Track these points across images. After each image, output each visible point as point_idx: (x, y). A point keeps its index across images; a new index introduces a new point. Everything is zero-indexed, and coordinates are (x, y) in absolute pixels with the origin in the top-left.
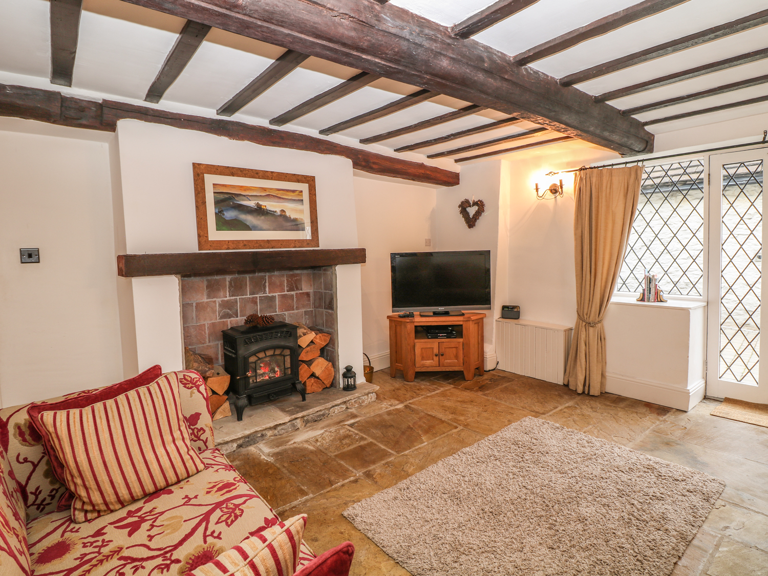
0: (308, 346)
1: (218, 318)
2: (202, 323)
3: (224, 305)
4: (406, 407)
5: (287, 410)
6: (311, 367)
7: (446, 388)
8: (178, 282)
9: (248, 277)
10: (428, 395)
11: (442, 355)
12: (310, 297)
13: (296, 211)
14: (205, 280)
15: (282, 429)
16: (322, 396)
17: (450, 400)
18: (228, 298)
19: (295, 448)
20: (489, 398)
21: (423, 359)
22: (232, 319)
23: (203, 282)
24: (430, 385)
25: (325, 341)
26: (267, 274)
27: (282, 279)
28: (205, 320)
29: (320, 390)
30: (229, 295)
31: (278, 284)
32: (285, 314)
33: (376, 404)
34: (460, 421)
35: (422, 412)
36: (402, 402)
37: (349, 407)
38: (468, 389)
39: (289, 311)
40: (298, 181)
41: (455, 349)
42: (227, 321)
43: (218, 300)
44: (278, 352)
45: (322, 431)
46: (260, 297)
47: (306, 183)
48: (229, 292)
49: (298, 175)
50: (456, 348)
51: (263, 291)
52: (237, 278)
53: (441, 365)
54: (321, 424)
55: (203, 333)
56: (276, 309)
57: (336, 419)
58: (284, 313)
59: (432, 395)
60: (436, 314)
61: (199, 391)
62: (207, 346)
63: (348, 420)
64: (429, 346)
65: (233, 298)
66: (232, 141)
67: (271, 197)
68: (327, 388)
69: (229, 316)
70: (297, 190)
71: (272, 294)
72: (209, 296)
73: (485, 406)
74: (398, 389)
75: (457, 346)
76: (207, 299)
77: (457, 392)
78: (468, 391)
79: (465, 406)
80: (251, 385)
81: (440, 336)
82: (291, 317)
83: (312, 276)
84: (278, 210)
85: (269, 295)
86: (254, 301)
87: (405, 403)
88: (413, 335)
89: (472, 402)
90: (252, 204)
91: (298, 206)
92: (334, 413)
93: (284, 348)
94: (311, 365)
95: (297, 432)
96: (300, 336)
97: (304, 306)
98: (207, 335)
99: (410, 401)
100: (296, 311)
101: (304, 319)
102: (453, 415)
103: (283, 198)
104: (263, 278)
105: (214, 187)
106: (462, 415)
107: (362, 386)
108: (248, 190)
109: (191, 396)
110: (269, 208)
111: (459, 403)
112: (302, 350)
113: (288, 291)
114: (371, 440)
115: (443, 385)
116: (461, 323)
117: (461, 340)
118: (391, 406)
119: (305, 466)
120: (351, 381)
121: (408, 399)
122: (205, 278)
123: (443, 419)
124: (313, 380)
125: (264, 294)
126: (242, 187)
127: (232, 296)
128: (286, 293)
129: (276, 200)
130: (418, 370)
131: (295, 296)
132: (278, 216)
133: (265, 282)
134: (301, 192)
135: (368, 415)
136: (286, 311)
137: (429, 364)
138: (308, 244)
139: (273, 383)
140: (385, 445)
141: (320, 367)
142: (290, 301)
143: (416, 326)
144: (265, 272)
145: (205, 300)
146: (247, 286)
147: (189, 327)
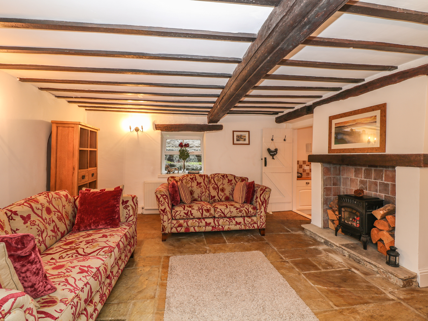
1: (358, 188)
2: (352, 188)
3: (361, 182)
8: (321, 166)
9: (373, 169)
14: (354, 168)
18: (363, 179)
30: (364, 177)
31: (391, 176)
32: (395, 198)
40: (373, 110)
43: (359, 179)
46: (379, 182)
47: (379, 110)
48: (364, 176)
49: (374, 106)
51: (381, 179)
52: (368, 169)
58: (394, 196)
67: (358, 124)
70: (373, 116)
71: (387, 182)
72: (355, 176)
85: (385, 182)
86: (376, 184)
90: (349, 130)
103: (365, 123)
104: (382, 171)
105: (335, 125)
122: (354, 167)
125: (381, 181)
126: (345, 122)
127: (365, 178)
129: (361, 125)
133: (383, 174)
134: (376, 116)
144: (383, 168)
145: (353, 177)
146: (372, 174)
147: (347, 188)
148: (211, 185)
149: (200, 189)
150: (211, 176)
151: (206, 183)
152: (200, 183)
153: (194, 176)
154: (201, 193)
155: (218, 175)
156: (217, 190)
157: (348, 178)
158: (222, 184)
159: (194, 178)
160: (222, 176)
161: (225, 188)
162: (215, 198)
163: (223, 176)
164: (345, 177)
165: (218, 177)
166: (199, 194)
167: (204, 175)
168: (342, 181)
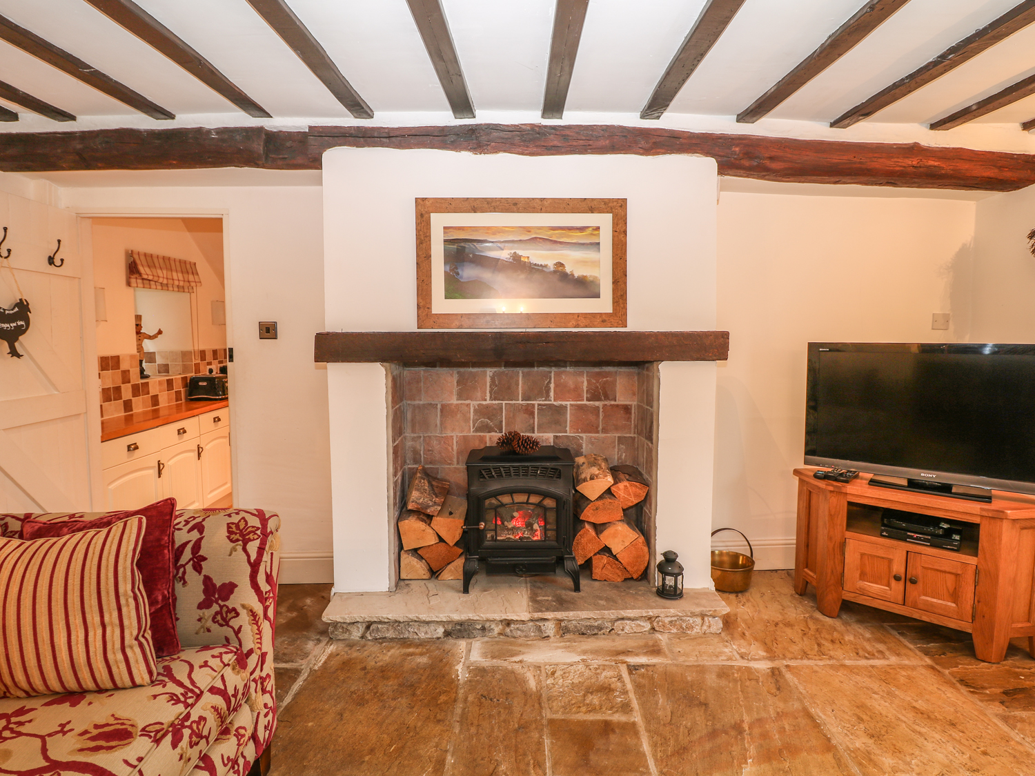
0: (600, 498)
1: (472, 430)
2: (449, 433)
3: (482, 411)
4: (775, 673)
5: (540, 598)
6: (601, 536)
7: (907, 662)
8: (385, 373)
9: (521, 372)
10: (848, 662)
11: (913, 582)
12: (630, 413)
13: (584, 262)
14: (455, 372)
15: (518, 629)
16: (612, 593)
17: (895, 696)
18: (488, 402)
19: (513, 672)
20: (1013, 734)
21: (863, 576)
22: (493, 434)
23: (452, 375)
24: (868, 640)
25: (636, 496)
26: (554, 369)
27: (580, 379)
28: (453, 430)
29: (619, 580)
30: (491, 397)
31: (572, 387)
32: (582, 438)
33: (716, 640)
34: (875, 765)
35: (799, 699)
36: (772, 658)
37: (657, 629)
38: (967, 685)
39: (590, 432)
40: (592, 210)
41: (953, 576)
42: (486, 436)
43: (473, 404)
44: (534, 499)
45: (577, 658)
46: (539, 405)
47: (608, 212)
48: (490, 392)
49: (592, 199)
50: (957, 575)
51: (545, 395)
52: (503, 372)
53: (909, 600)
54: (591, 644)
55: (450, 448)
56: (566, 427)
57: (619, 644)
58: (581, 435)
59: (856, 667)
60: (914, 485)
61: (245, 550)
62: (455, 468)
63: (637, 655)
64: (881, 553)
65: (497, 402)
66: (479, 156)
67: (539, 242)
68: (632, 578)
69: (486, 428)
70: (589, 227)
71: (560, 403)
72: (460, 397)
73: (985, 753)
74: (789, 625)
75: (959, 572)
76: (457, 400)
77: (929, 682)
78: (964, 690)
79: (923, 730)
80: (487, 543)
81: (911, 537)
82: (592, 443)
83: (636, 378)
84: (551, 264)
85: (555, 403)
86: (529, 411)
87: (776, 664)
88: (842, 519)
89: (953, 725)
90: (504, 255)
91: (590, 255)
92: (623, 630)
93: (546, 495)
94: (602, 532)
95: (541, 643)
96: (585, 480)
97: (617, 429)
98: (455, 453)
99: (792, 663)
100: (601, 435)
101: (616, 450)
102: (871, 741)
103: (561, 243)
104: (548, 376)
105: (445, 233)
106: (896, 751)
107: (699, 595)
108: (499, 232)
109: (230, 555)
110: (534, 260)
111: (911, 715)
112: (588, 504)
113: (588, 400)
114: (637, 717)
115: (903, 651)
116: (976, 520)
117: (972, 561)
118: (742, 657)
119: (490, 716)
120: (670, 581)
121: (790, 656)
122: (455, 371)
123: (834, 742)
124: (605, 559)
125: (545, 400)
126: (489, 228)
127: (495, 399)
128: (585, 402)
129: (549, 245)
130: (848, 596)
131: (601, 410)
132: (550, 272)
133: (550, 382)
134: (598, 228)
135: (681, 659)
136: (584, 431)
137: (880, 593)
138: (604, 321)
139: (525, 548)
140: (654, 746)
141: (621, 538)
142: (592, 417)
143: (850, 503)
144: (551, 366)
145: (454, 401)
146: (518, 385)
147: (429, 437)
157: (434, 406)
164: (421, 403)
168: (409, 416)
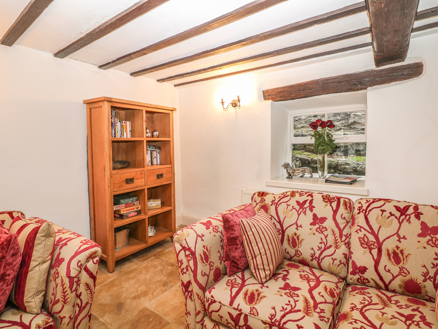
148: (357, 231)
149: (319, 236)
150: (360, 203)
151: (342, 223)
152: (323, 219)
153: (310, 198)
154: (320, 248)
155: (382, 202)
156: (375, 252)
158: (396, 238)
159: (307, 204)
160: (397, 208)
161: (406, 253)
162: (366, 275)
163: (403, 211)
165: (383, 211)
166: (316, 249)
167: (339, 199)
